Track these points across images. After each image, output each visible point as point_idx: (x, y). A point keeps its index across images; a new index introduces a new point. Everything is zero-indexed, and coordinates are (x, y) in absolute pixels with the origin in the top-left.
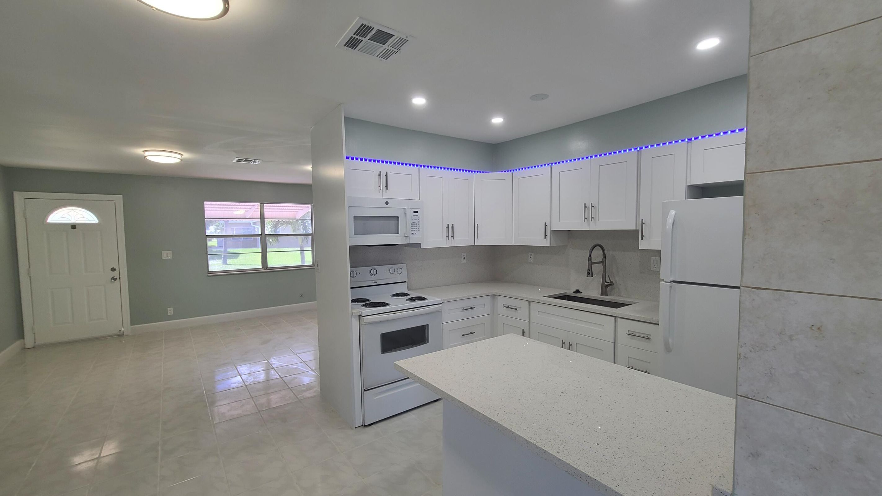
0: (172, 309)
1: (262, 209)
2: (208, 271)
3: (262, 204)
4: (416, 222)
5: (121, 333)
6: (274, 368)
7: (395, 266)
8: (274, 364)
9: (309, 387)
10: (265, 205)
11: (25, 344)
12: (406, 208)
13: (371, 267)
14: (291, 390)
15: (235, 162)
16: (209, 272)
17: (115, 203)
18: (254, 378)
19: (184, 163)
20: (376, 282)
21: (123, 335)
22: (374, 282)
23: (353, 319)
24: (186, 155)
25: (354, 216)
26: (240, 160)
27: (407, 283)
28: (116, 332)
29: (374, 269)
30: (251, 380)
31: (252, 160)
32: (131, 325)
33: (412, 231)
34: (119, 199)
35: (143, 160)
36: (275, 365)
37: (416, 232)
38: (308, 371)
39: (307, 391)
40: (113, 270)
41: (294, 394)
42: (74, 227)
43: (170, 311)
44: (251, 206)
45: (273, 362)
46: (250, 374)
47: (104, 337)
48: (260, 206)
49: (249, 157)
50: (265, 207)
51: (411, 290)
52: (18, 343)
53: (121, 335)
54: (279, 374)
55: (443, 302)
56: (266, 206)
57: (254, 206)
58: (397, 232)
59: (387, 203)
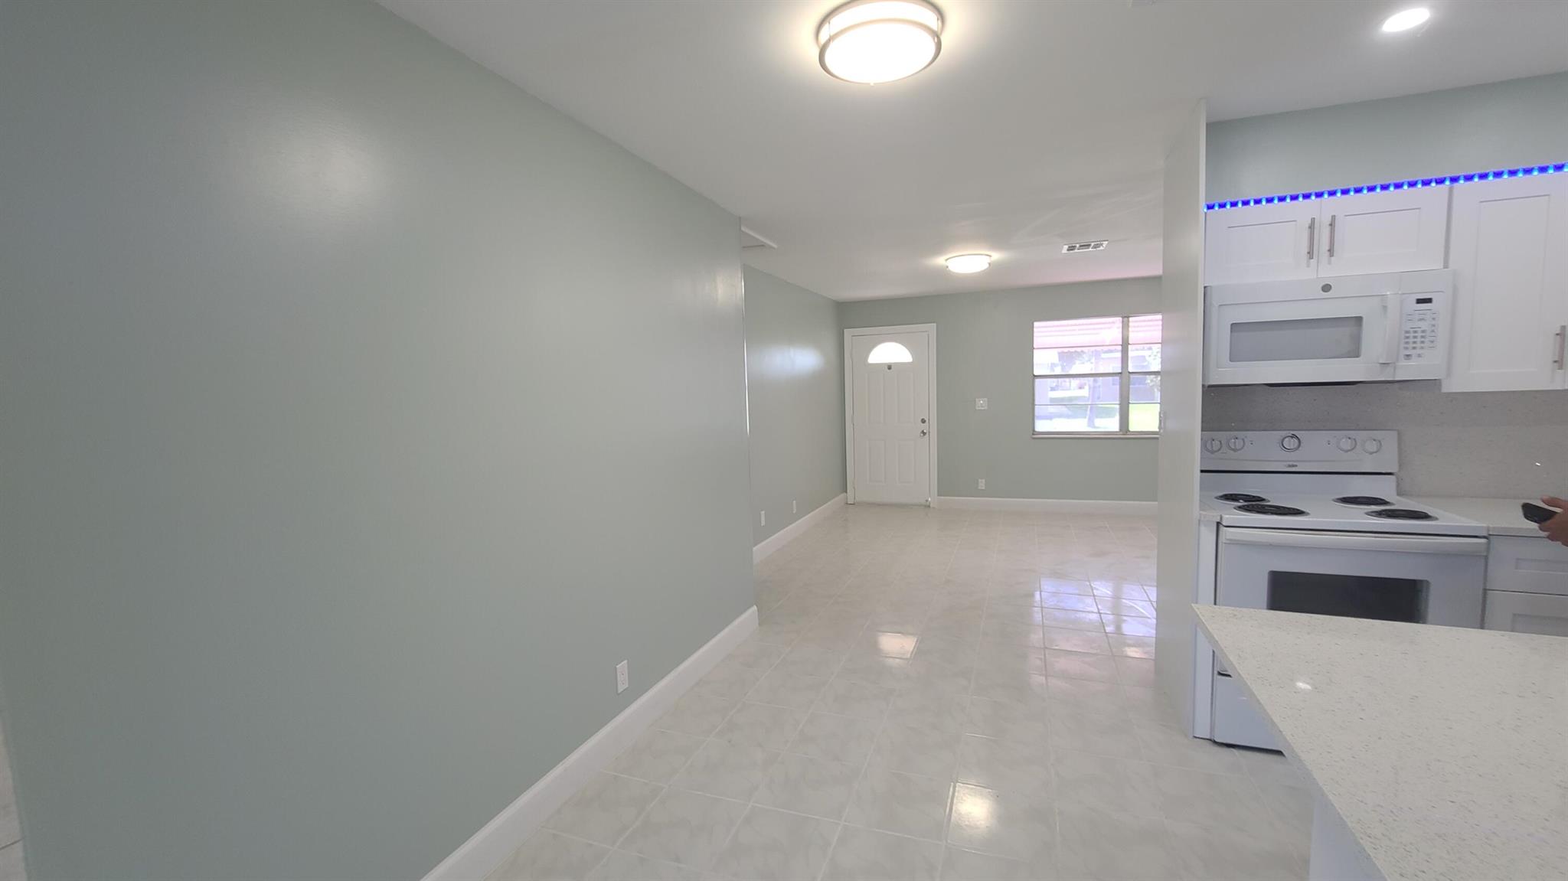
0: (984, 481)
1: (1125, 327)
2: (1034, 430)
3: (1126, 317)
4: (1424, 325)
5: (928, 503)
6: (1094, 596)
7: (1361, 435)
8: (1097, 589)
9: (1139, 643)
10: (1131, 319)
11: (847, 498)
12: (1388, 293)
13: (1285, 432)
14: (1107, 636)
15: (1066, 252)
16: (1034, 432)
17: (928, 335)
18: (1058, 602)
19: (994, 268)
20: (1296, 466)
21: (929, 506)
22: (1290, 466)
23: (1203, 528)
24: (996, 256)
25: (1232, 324)
26: (1071, 248)
27: (1397, 478)
28: (923, 501)
29: (1293, 436)
30: (1052, 603)
31: (1090, 245)
32: (938, 495)
33: (1407, 348)
34: (932, 328)
35: (943, 273)
36: (1099, 592)
37: (1418, 351)
38: (1149, 616)
39: (1132, 646)
40: (923, 421)
41: (1109, 643)
42: (890, 368)
43: (982, 484)
44: (1109, 323)
45: (1097, 587)
46: (1055, 594)
47: (912, 505)
48: (1123, 322)
49: (1084, 241)
50: (1131, 324)
51: (1403, 495)
52: (843, 495)
53: (927, 507)
54: (1099, 607)
55: (1491, 533)
56: (1133, 322)
57: (1113, 323)
58: (1355, 353)
59: (1326, 288)
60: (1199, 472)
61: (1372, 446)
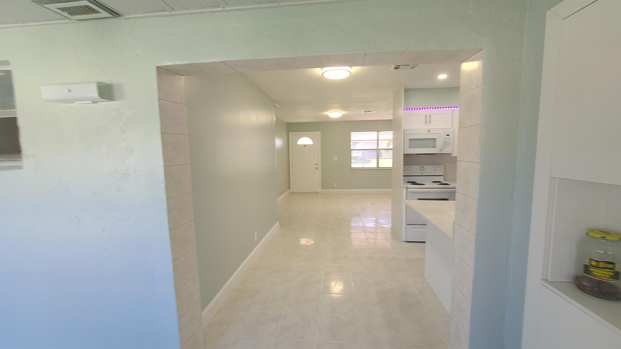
0: (336, 184)
2: (351, 167)
4: (448, 141)
7: (436, 166)
11: (290, 191)
12: (441, 133)
13: (421, 166)
15: (364, 113)
17: (318, 135)
19: (343, 116)
22: (422, 174)
23: (404, 189)
24: (344, 112)
25: (409, 139)
27: (443, 177)
31: (371, 111)
32: (322, 189)
35: (327, 116)
37: (447, 147)
40: (316, 164)
42: (305, 146)
47: (312, 193)
48: (377, 133)
51: (444, 180)
53: (318, 193)
56: (380, 133)
58: (435, 147)
59: (429, 131)
60: (402, 177)
61: (439, 169)
